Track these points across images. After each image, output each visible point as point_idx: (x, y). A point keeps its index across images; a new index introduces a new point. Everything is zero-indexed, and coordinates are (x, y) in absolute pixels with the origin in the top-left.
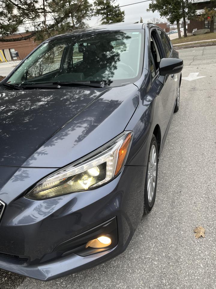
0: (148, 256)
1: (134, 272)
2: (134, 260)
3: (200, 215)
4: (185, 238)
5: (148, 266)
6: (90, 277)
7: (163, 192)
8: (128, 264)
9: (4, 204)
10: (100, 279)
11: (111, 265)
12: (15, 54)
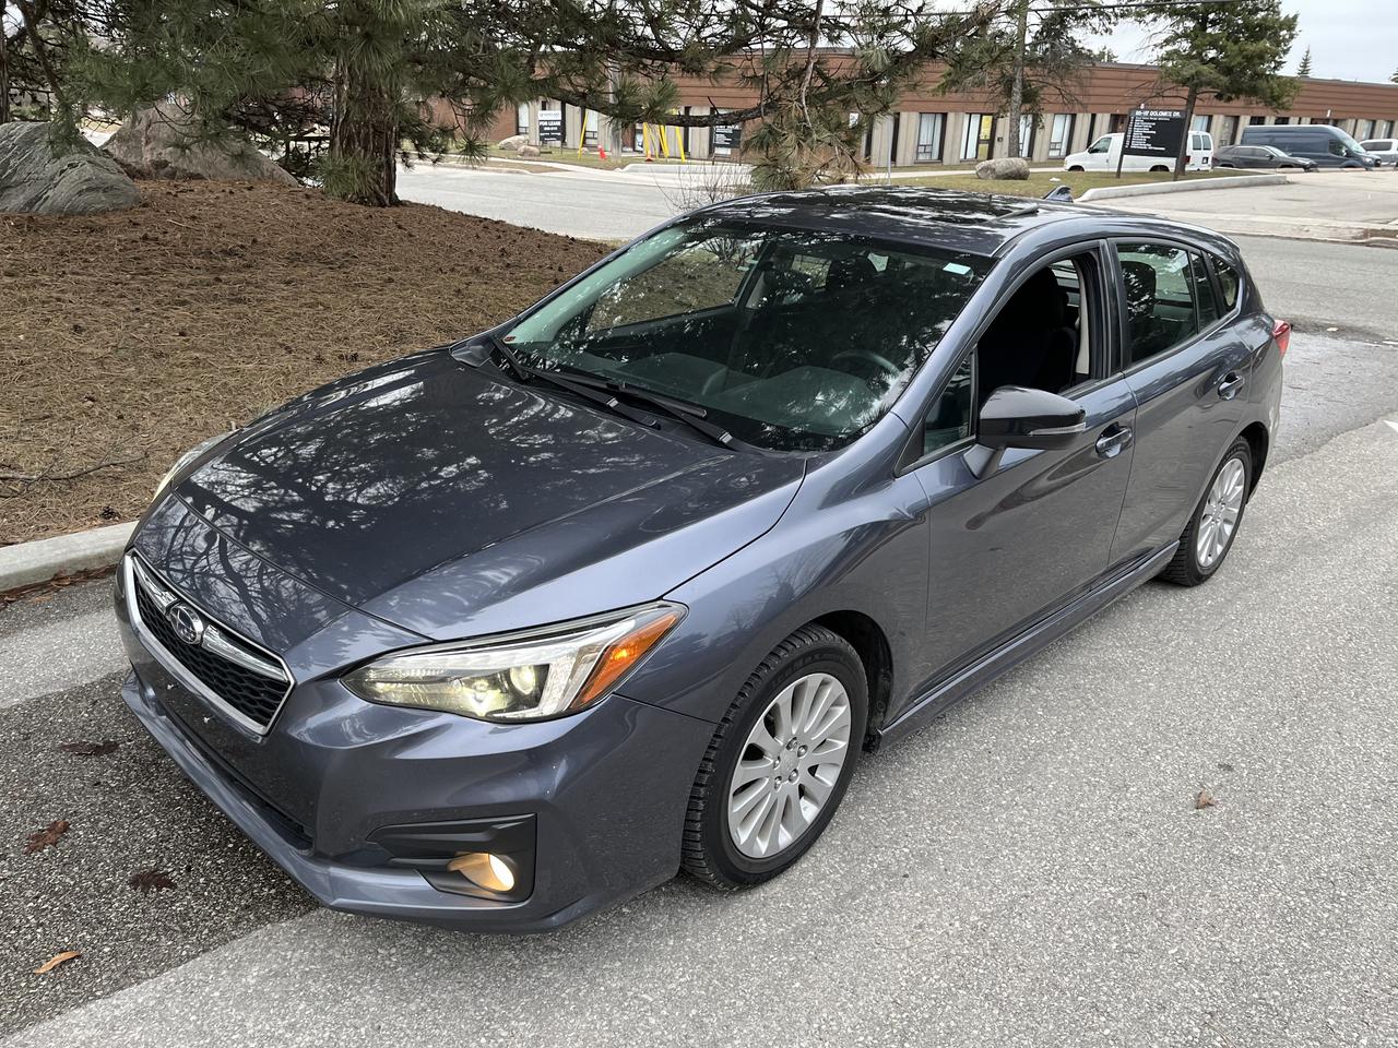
0: (645, 996)
1: (579, 1012)
2: (602, 988)
3: (900, 966)
4: (795, 1001)
5: (625, 1018)
6: (463, 972)
7: (846, 853)
8: (580, 990)
9: (292, 682)
10: (484, 987)
11: (533, 972)
12: (727, 135)
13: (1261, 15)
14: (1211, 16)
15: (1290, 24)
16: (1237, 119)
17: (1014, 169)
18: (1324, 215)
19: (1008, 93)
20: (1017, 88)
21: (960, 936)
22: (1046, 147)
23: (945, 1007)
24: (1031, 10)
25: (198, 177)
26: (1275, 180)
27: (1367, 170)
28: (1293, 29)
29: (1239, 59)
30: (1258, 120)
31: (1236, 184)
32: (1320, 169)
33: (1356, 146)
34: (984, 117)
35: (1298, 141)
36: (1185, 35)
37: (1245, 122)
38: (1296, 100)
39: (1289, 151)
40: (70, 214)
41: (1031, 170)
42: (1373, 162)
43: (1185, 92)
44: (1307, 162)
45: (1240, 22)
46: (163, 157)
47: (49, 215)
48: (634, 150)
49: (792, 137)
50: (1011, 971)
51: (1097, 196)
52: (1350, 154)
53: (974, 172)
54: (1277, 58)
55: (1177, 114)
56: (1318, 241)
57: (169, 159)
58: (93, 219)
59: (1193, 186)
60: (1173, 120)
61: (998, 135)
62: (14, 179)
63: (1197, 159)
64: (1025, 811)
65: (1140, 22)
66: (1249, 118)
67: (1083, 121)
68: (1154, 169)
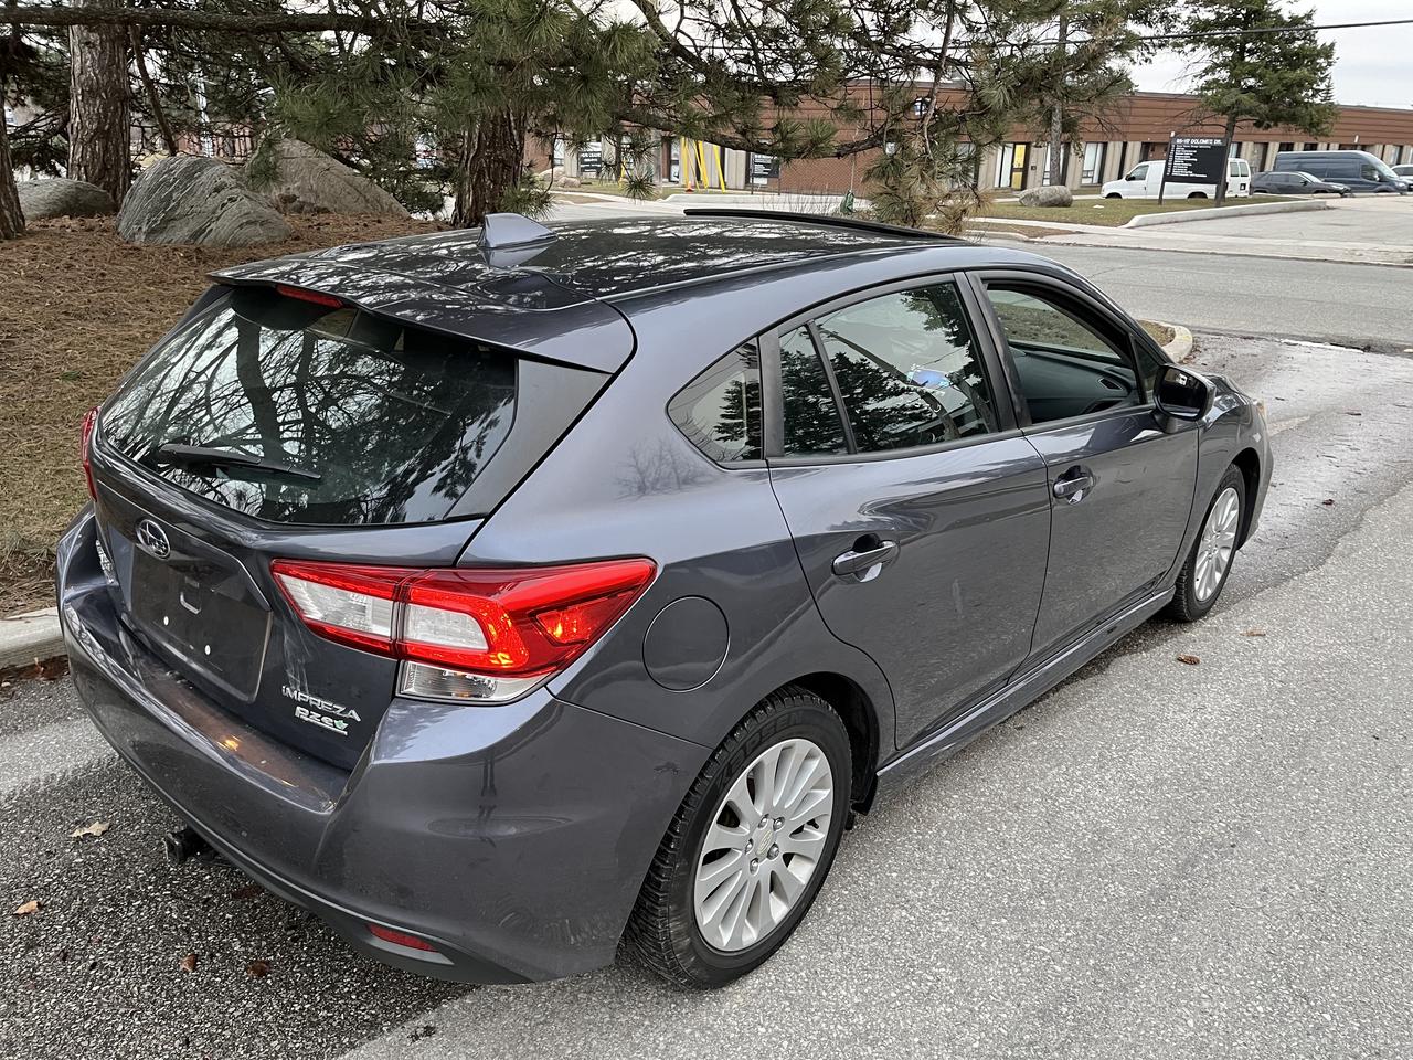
12: (766, 165)
13: (1298, 44)
14: (1248, 46)
15: (1327, 52)
16: (1266, 145)
17: (1058, 196)
18: (1372, 239)
19: (1048, 122)
20: (1057, 118)
21: (1303, 896)
22: (1078, 174)
23: (1314, 956)
24: (1070, 42)
25: (325, 211)
26: (1315, 206)
27: (1402, 194)
28: (1330, 57)
29: (1279, 87)
30: (1288, 147)
31: (1277, 210)
32: (1356, 194)
33: (1388, 172)
34: (1018, 146)
35: (1331, 166)
36: (1224, 65)
37: (1274, 148)
38: (1335, 126)
39: (1323, 177)
40: (232, 246)
41: (1074, 197)
42: (1406, 187)
43: (1224, 120)
44: (1341, 187)
45: (1277, 51)
46: (292, 192)
47: (213, 247)
48: (670, 181)
49: (915, 169)
50: (1359, 924)
51: (1143, 223)
52: (1383, 179)
53: (1018, 199)
54: (1314, 86)
55: (1218, 142)
56: (1371, 264)
57: (297, 194)
58: (255, 251)
59: (1237, 213)
60: (1214, 147)
61: (1032, 163)
62: (178, 211)
63: (1235, 185)
64: (1317, 790)
65: (1179, 52)
66: (1278, 145)
67: (1115, 149)
68: (1193, 195)
